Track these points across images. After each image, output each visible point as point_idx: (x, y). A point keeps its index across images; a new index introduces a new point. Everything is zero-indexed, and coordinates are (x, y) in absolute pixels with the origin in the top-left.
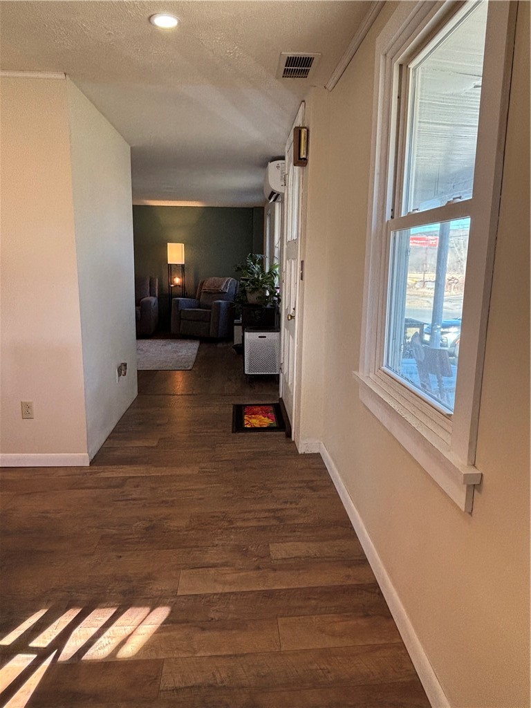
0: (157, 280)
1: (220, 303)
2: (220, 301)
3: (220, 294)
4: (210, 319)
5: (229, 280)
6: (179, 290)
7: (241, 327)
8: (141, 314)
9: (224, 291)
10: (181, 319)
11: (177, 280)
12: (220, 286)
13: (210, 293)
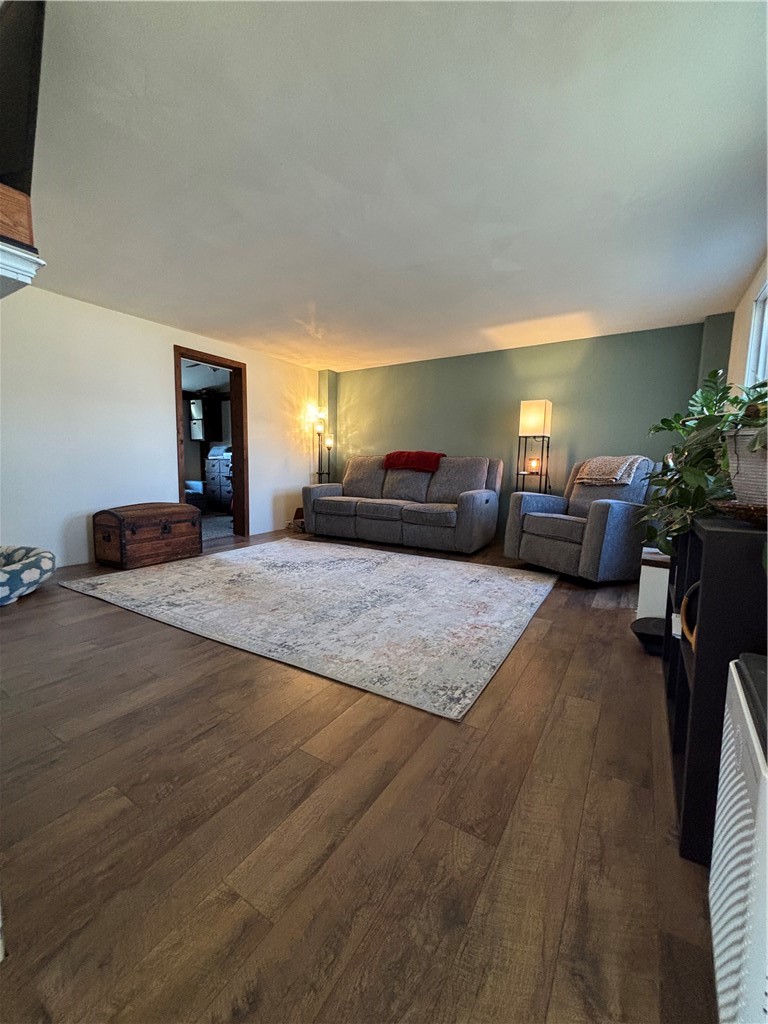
0: (502, 463)
1: (608, 507)
2: (610, 501)
3: (612, 487)
4: (582, 538)
5: (636, 460)
6: (535, 481)
7: (666, 572)
8: (458, 518)
9: (623, 481)
10: (524, 532)
11: (534, 465)
12: (613, 472)
13: (591, 485)
